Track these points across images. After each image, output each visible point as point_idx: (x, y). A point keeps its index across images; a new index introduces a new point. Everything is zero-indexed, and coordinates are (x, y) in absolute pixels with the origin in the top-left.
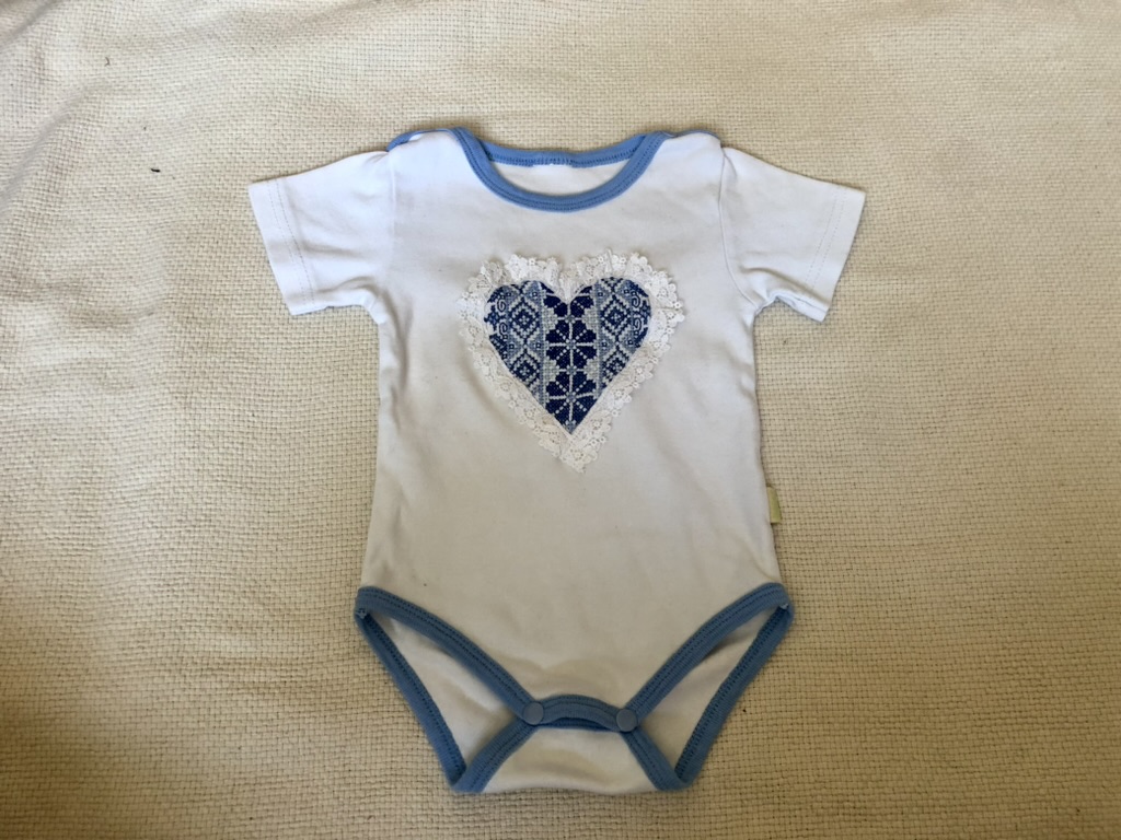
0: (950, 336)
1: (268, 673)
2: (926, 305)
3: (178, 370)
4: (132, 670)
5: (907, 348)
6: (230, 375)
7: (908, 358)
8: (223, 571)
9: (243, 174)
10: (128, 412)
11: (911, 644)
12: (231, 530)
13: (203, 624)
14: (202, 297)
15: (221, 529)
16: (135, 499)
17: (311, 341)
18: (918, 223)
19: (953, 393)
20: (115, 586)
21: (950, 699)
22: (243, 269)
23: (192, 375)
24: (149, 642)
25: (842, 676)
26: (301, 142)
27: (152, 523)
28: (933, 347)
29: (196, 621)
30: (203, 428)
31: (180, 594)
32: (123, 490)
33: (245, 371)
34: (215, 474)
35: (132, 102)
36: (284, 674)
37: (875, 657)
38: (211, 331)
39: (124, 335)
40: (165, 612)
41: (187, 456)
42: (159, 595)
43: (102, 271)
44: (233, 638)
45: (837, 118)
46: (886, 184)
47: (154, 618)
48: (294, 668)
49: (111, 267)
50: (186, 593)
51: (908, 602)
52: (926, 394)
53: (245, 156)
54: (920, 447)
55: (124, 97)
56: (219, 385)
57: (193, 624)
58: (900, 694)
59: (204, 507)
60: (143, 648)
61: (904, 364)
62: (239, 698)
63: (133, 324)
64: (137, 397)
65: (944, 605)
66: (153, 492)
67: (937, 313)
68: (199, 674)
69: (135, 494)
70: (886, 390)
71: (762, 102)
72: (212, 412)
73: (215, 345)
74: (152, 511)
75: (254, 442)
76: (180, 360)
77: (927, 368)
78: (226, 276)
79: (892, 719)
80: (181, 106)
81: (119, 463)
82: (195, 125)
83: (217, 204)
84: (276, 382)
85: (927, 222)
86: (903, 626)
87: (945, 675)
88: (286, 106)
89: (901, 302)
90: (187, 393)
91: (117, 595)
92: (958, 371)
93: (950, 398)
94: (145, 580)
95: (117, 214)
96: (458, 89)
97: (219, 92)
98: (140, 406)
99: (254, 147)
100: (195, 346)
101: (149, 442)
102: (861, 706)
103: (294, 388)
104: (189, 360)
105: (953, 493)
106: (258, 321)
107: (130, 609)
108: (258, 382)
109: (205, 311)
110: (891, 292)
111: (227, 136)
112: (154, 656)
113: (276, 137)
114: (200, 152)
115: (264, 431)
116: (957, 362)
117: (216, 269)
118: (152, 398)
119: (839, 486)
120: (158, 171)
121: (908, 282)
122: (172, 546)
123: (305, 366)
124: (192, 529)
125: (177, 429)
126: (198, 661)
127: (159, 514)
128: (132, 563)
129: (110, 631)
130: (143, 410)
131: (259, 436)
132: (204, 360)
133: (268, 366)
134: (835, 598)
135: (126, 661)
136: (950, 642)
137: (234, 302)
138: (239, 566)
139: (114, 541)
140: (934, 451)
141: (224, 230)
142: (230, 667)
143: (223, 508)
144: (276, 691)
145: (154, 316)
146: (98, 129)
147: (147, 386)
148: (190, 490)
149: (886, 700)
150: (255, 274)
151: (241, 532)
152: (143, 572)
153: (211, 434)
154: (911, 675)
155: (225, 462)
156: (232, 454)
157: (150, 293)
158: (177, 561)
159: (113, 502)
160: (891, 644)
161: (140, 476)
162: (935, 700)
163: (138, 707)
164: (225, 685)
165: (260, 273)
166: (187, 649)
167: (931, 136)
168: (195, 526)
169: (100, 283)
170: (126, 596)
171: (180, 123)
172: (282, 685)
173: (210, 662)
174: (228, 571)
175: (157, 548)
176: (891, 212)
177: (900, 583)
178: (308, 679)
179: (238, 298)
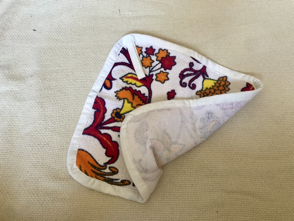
0: (285, 92)
1: (66, 195)
2: (278, 81)
3: (39, 95)
4: (22, 193)
5: (271, 95)
6: (56, 97)
7: (272, 98)
8: (52, 162)
9: (62, 32)
10: (23, 108)
11: (273, 192)
12: (55, 148)
13: (45, 179)
14: (48, 71)
15: (52, 148)
16: (25, 137)
17: (82, 87)
18: (276, 54)
19: (286, 110)
20: (17, 165)
21: (285, 210)
22: (61, 63)
23: (44, 97)
24: (27, 184)
25: (250, 201)
26: (80, 22)
27: (30, 145)
28: (280, 95)
29: (42, 178)
30: (47, 114)
31: (38, 169)
32: (21, 133)
33: (61, 96)
34: (50, 129)
35: (27, 8)
36: (71, 195)
37: (261, 196)
38: (51, 83)
39: (23, 83)
40: (33, 175)
41: (42, 123)
42: (31, 169)
43: (16, 62)
44: (54, 184)
45: (250, 20)
46: (265, 40)
47: (29, 176)
48: (74, 193)
49: (19, 61)
50: (40, 168)
51: (272, 178)
52: (277, 110)
53: (63, 26)
54: (275, 127)
55: (25, 6)
56: (52, 101)
57: (42, 179)
58: (270, 208)
59: (47, 140)
60: (26, 186)
61: (271, 100)
62: (56, 203)
63: (26, 80)
64: (26, 104)
65: (283, 180)
66: (30, 135)
67: (281, 84)
68: (43, 195)
69: (25, 135)
70: (265, 108)
71: (227, 14)
72: (50, 109)
73: (52, 87)
74: (30, 141)
75: (63, 120)
76: (40, 92)
77: (278, 102)
78: (56, 65)
79: (266, 216)
80: (43, 10)
81: (20, 125)
82: (47, 17)
83: (54, 42)
84: (71, 100)
85: (279, 54)
86: (270, 186)
87: (284, 202)
88: (76, 10)
89: (270, 79)
90: (42, 103)
91: (18, 168)
92: (288, 103)
93: (285, 112)
94: (27, 164)
95: (22, 44)
96: (131, 7)
97: (55, 6)
98: (27, 106)
99: (66, 24)
100: (45, 87)
101: (30, 118)
102: (256, 212)
103: (76, 102)
104: (43, 92)
105: (286, 143)
106: (66, 80)
107: (21, 173)
108: (65, 100)
109: (49, 76)
110: (266, 76)
111: (57, 20)
112: (29, 189)
113: (73, 21)
114: (48, 25)
115: (66, 116)
116: (288, 100)
117: (53, 62)
118: (31, 104)
119: (249, 139)
120: (35, 30)
121: (272, 73)
122: (36, 153)
123: (80, 95)
124: (42, 147)
125: (39, 114)
126: (43, 191)
127: (32, 142)
128: (23, 158)
129: (16, 180)
130: (28, 108)
131: (65, 118)
132: (48, 92)
133: (68, 95)
134: (248, 175)
135: (20, 190)
136: (285, 192)
137: (58, 73)
138: (57, 160)
139: (17, 150)
140: (280, 129)
141: (56, 50)
142: (54, 193)
143: (53, 141)
144: (68, 201)
145: (33, 77)
146: (17, 16)
147: (30, 100)
148: (42, 134)
149: (265, 210)
150: (65, 64)
151: (58, 149)
152: (26, 161)
153: (49, 116)
154: (273, 202)
155: (54, 126)
156: (56, 123)
157: (32, 70)
158: (37, 158)
159: (18, 137)
160: (267, 192)
161: (26, 129)
162: (281, 210)
163: (23, 206)
164: (52, 199)
165: (67, 64)
166: (40, 187)
167: (280, 27)
168: (43, 146)
169: (16, 66)
170: (21, 169)
171: (42, 15)
172: (70, 199)
173: (47, 191)
174: (54, 162)
175: (31, 153)
176: (267, 50)
177: (269, 172)
178: (79, 197)
179: (60, 72)
